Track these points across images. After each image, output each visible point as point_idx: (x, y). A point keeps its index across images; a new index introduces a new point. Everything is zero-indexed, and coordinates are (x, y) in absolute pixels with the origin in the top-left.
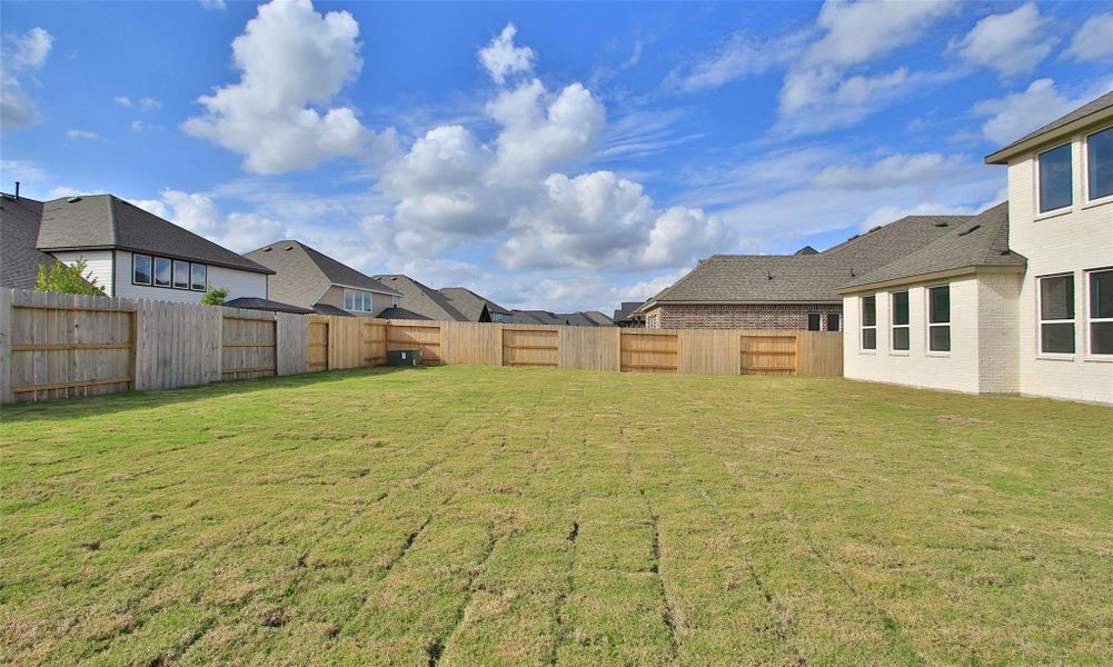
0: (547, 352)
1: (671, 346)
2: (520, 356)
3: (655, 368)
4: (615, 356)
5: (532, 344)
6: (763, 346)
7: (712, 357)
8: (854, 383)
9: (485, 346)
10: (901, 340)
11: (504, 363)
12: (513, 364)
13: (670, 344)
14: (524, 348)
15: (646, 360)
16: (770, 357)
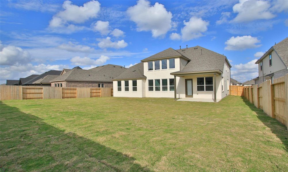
0: (39, 94)
1: (75, 91)
2: (28, 96)
3: (71, 97)
4: (61, 95)
5: (33, 92)
6: (94, 91)
7: (84, 94)
8: (115, 98)
9: (15, 93)
10: (127, 89)
11: (23, 99)
12: (26, 99)
13: (74, 91)
14: (30, 93)
15: (69, 95)
16: (96, 93)
